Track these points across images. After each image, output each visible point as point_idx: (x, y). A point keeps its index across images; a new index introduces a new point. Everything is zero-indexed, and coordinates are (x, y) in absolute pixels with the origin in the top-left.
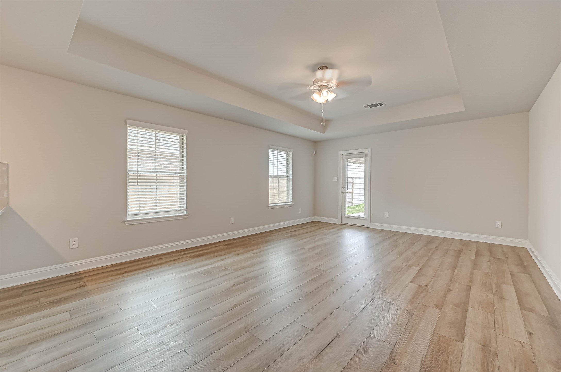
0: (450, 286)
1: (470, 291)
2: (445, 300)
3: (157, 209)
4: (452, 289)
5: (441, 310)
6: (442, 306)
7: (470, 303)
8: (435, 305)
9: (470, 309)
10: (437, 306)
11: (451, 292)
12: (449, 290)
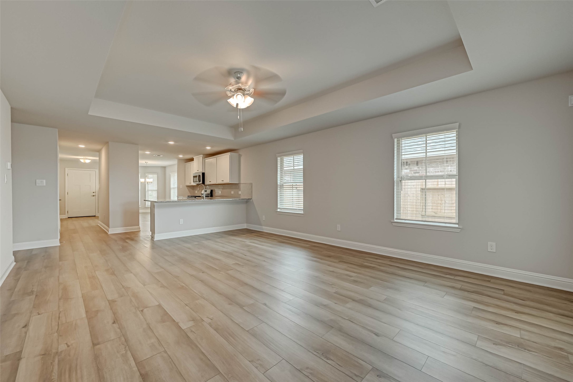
0: (119, 328)
1: (91, 338)
2: (111, 309)
3: (293, 207)
4: (114, 325)
5: (108, 300)
6: (110, 304)
7: (86, 321)
8: (116, 301)
9: (84, 315)
10: (114, 301)
11: (112, 321)
12: (116, 321)
